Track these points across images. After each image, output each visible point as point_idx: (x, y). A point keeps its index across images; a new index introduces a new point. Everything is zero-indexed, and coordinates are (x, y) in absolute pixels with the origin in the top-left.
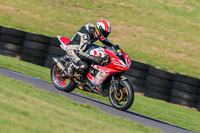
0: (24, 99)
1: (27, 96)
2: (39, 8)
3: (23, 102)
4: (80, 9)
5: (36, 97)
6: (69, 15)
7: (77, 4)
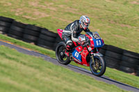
0: (88, 88)
1: (91, 86)
2: (99, 25)
3: (87, 89)
4: (128, 26)
5: (96, 86)
6: (120, 30)
7: (126, 22)
